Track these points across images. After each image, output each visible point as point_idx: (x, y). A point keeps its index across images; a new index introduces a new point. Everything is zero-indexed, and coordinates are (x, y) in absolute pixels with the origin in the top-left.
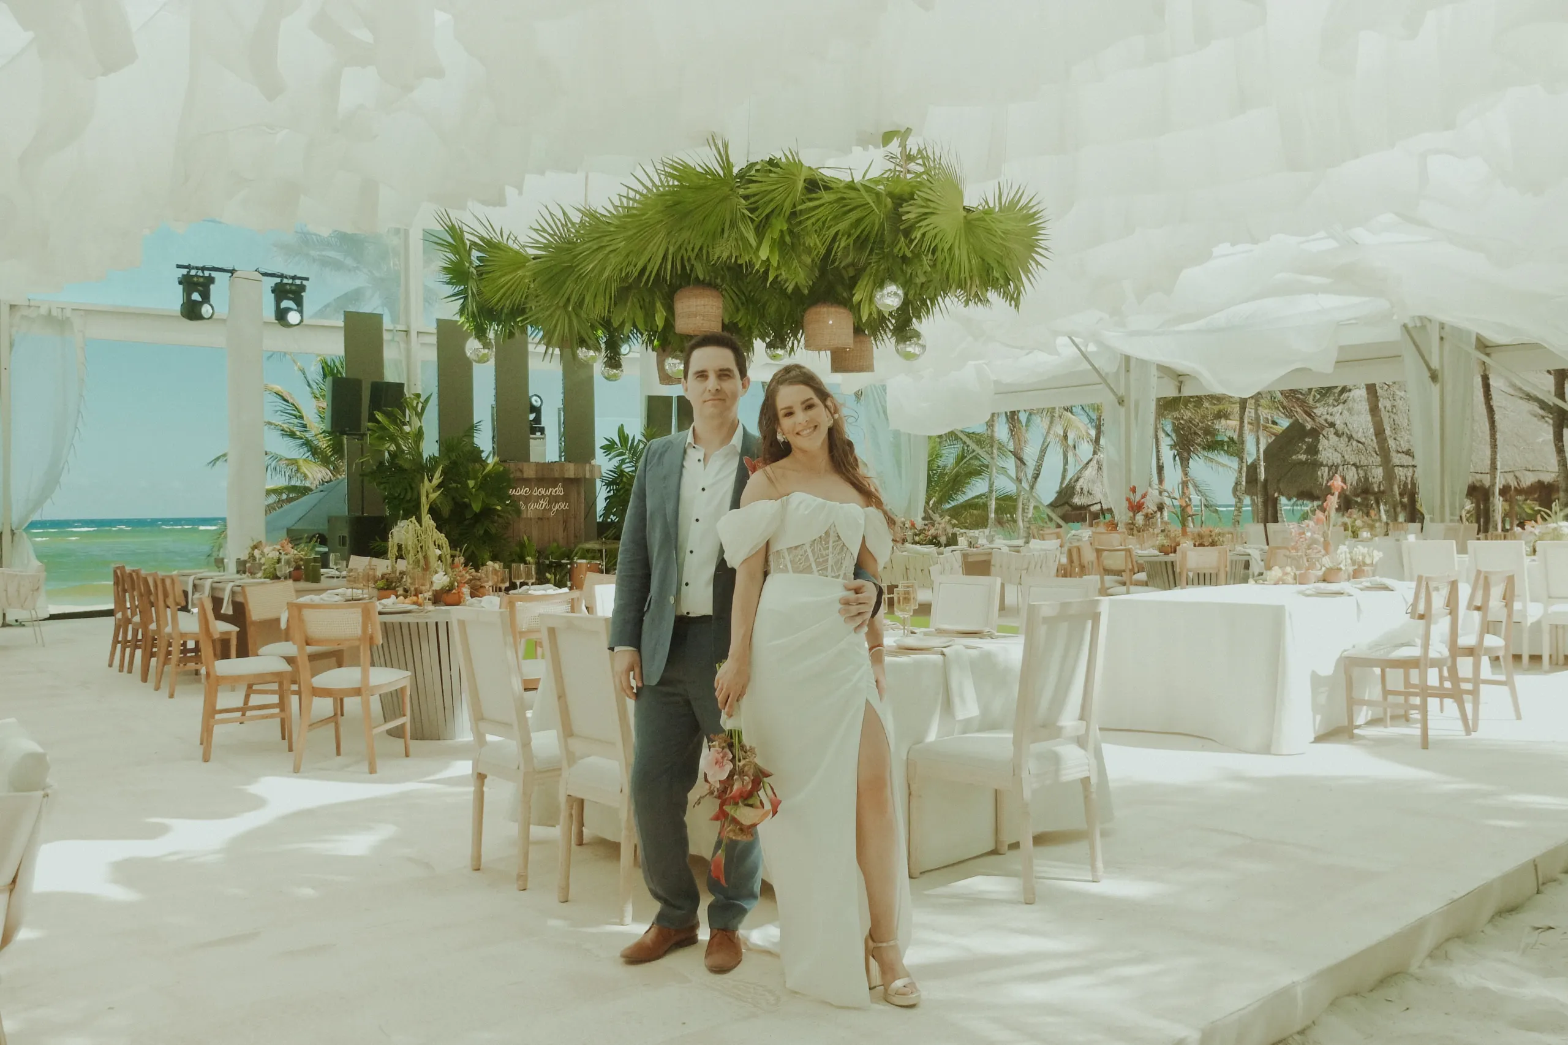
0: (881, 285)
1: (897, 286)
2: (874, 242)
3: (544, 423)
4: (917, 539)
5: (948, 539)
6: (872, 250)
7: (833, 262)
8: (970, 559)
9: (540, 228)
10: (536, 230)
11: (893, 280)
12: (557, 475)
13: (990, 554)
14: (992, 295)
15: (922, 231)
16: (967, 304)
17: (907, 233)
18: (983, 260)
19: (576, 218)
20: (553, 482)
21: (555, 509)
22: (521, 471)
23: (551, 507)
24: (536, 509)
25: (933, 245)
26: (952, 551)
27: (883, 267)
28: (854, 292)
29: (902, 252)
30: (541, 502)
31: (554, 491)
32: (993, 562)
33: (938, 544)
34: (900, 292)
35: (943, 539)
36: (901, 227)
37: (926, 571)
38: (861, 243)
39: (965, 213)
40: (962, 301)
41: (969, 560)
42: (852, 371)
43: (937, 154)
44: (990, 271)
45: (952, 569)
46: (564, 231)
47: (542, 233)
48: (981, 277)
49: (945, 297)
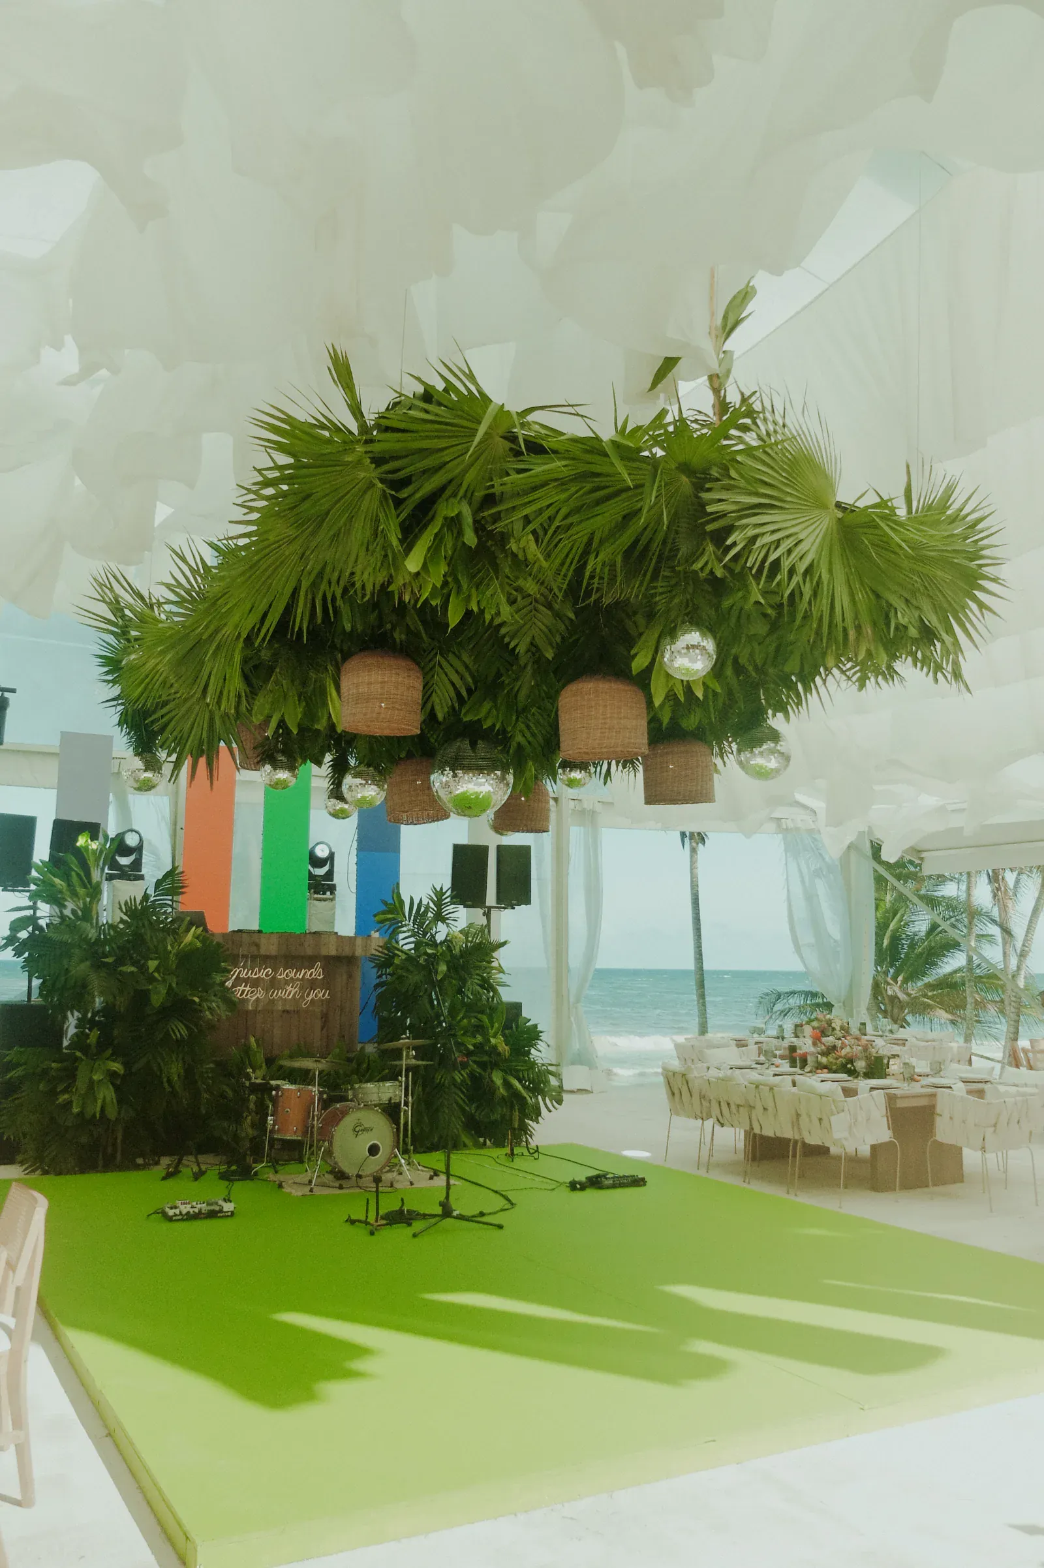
0: (671, 633)
1: (700, 630)
2: (660, 557)
3: (337, 880)
4: (824, 1060)
5: (869, 1066)
6: (657, 571)
7: (588, 594)
8: (901, 1104)
9: (174, 583)
10: (168, 586)
11: (695, 620)
12: (309, 952)
13: (934, 1095)
14: (904, 666)
15: (751, 532)
16: (862, 686)
17: (720, 537)
18: (878, 596)
19: (211, 559)
20: (308, 961)
21: (310, 998)
22: (257, 945)
23: (302, 997)
24: (280, 997)
25: (772, 558)
26: (872, 1089)
27: (676, 601)
28: (633, 652)
29: (707, 570)
30: (289, 988)
31: (309, 974)
32: (938, 1110)
33: (853, 1073)
34: (710, 645)
35: (860, 1065)
36: (709, 528)
37: (825, 1121)
38: (636, 556)
39: (840, 515)
40: (854, 679)
41: (898, 1106)
42: (673, 801)
43: (779, 409)
44: (892, 615)
45: (868, 1120)
46: (197, 582)
47: (178, 590)
48: (874, 624)
49: (827, 676)
